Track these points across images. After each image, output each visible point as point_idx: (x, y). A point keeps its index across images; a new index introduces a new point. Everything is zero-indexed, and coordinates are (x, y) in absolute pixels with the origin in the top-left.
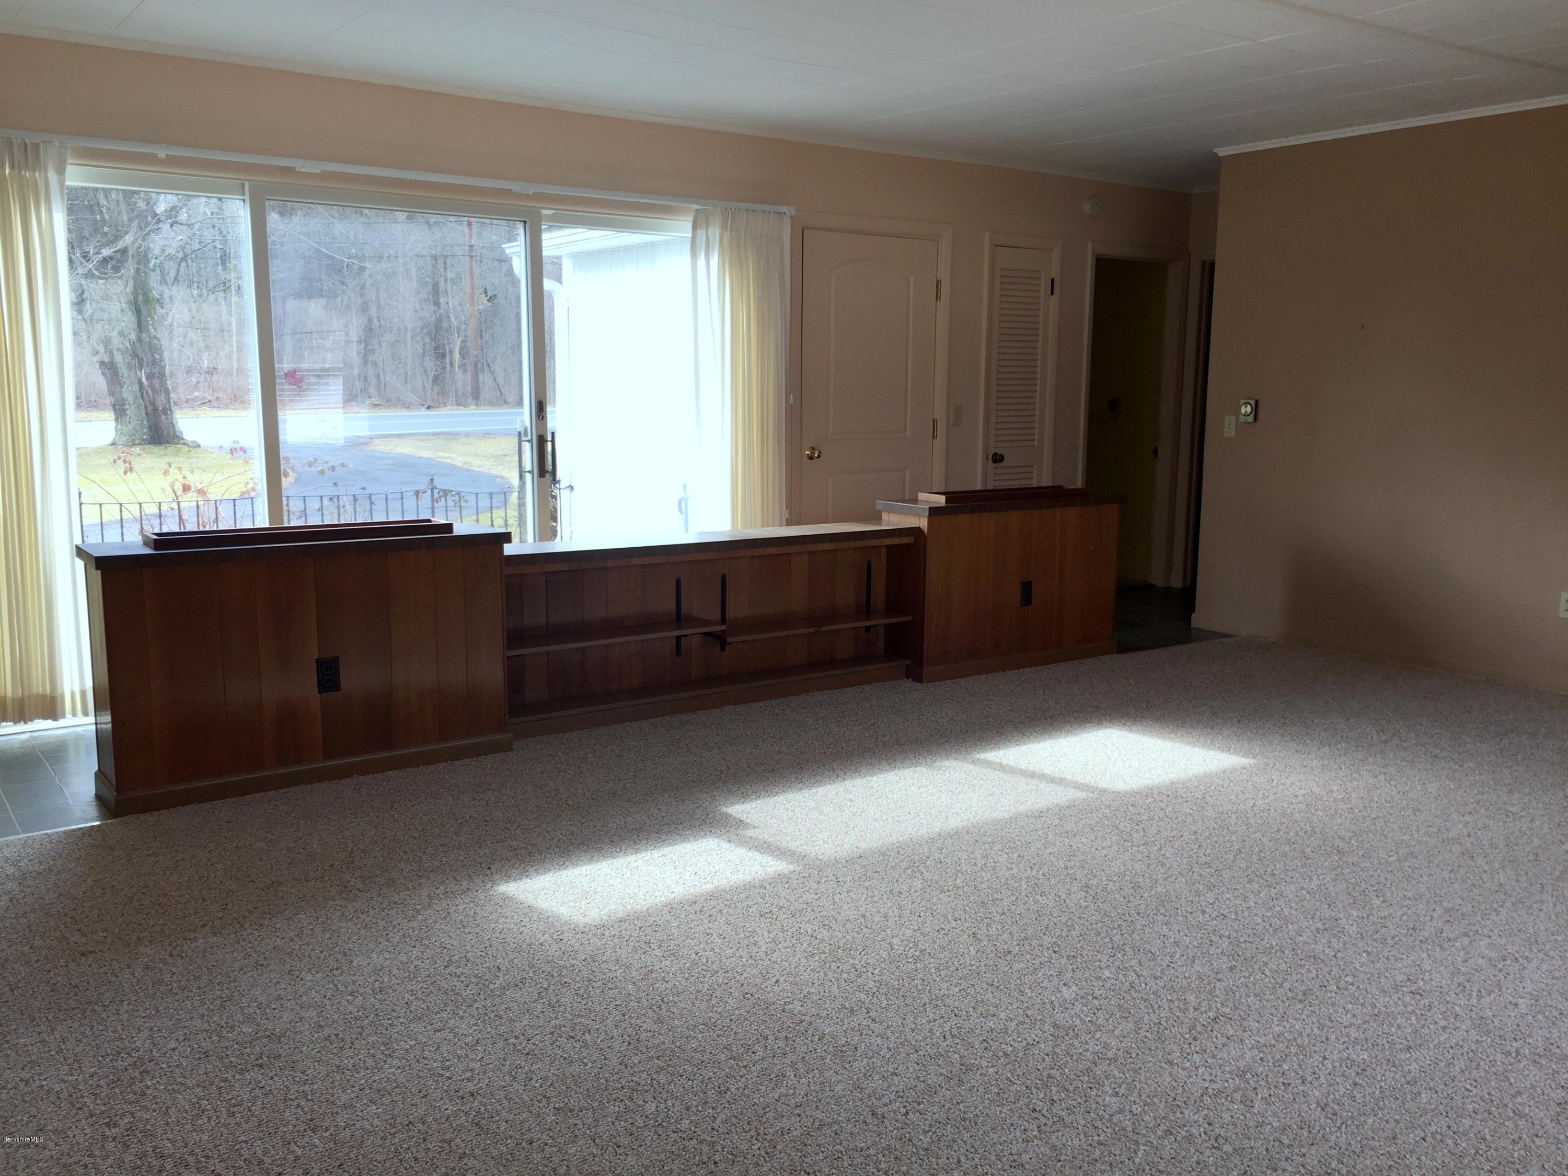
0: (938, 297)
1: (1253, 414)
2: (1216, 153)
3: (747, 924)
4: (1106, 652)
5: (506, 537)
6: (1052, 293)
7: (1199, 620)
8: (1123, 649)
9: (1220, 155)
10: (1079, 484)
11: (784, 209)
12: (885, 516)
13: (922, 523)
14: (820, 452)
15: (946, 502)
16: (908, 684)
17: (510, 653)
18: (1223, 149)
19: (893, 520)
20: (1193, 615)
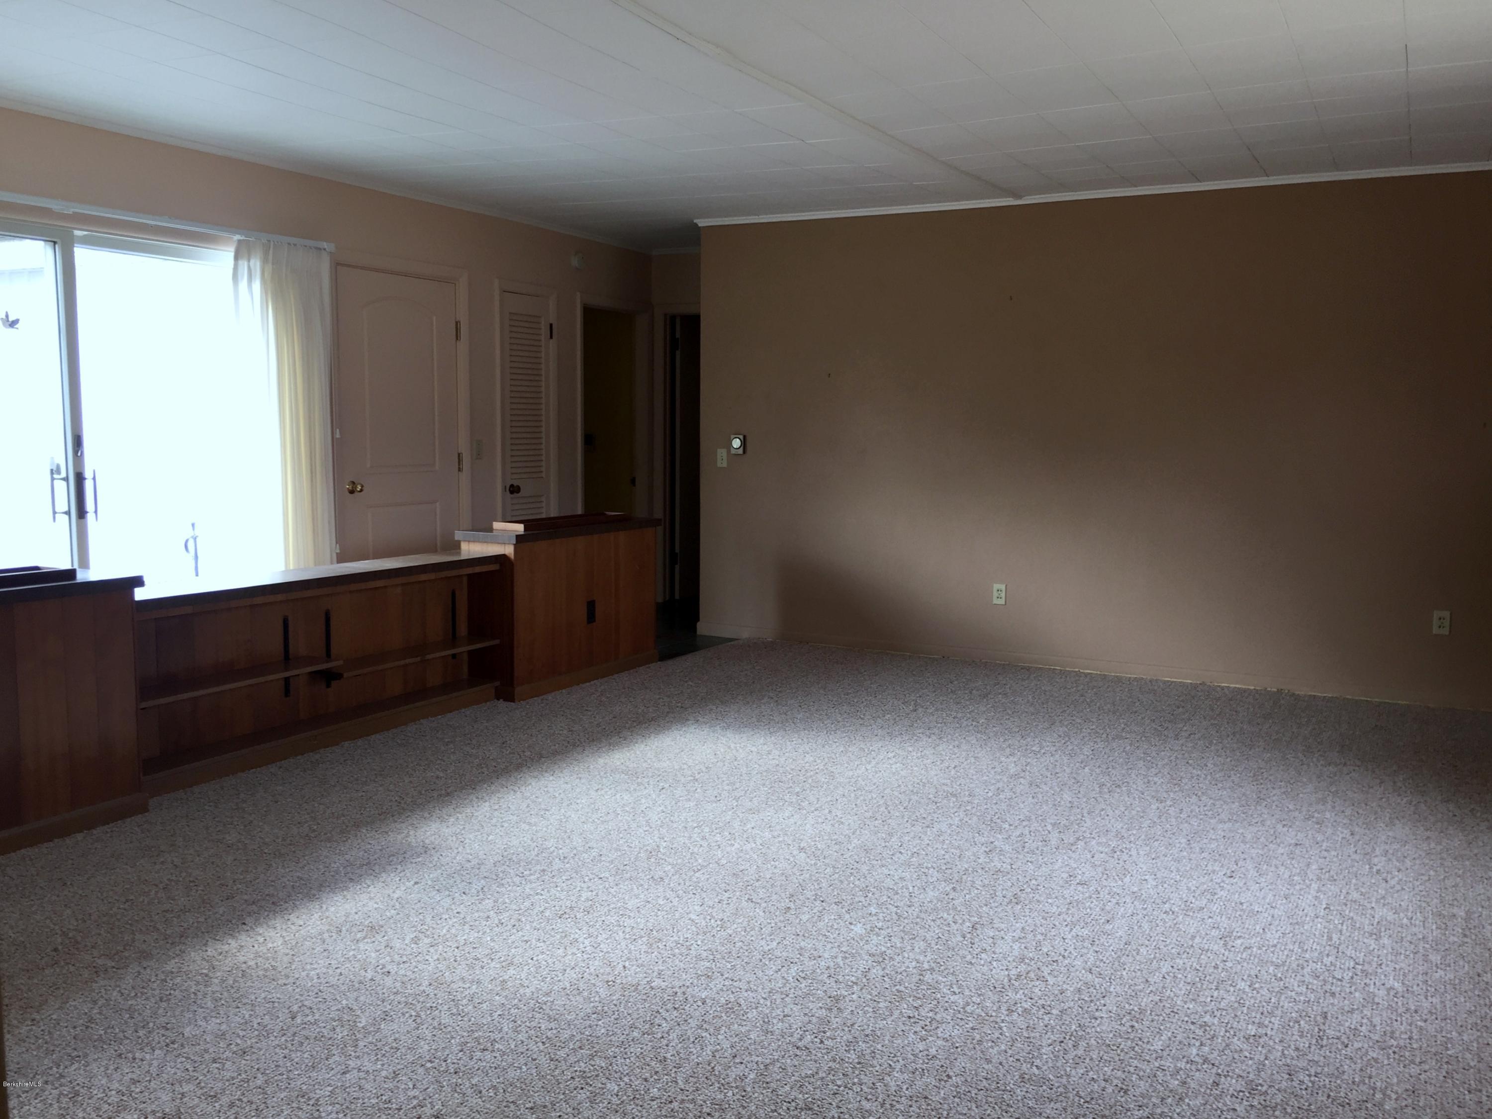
0: (458, 337)
1: (742, 448)
2: (696, 225)
3: (554, 926)
4: (648, 661)
5: (138, 581)
6: (551, 337)
7: (703, 628)
8: (665, 656)
9: (700, 225)
10: (579, 511)
11: (325, 245)
12: (464, 546)
13: (509, 550)
14: (362, 486)
15: (525, 530)
16: (502, 704)
17: (144, 705)
18: (703, 220)
19: (472, 549)
20: (699, 624)
